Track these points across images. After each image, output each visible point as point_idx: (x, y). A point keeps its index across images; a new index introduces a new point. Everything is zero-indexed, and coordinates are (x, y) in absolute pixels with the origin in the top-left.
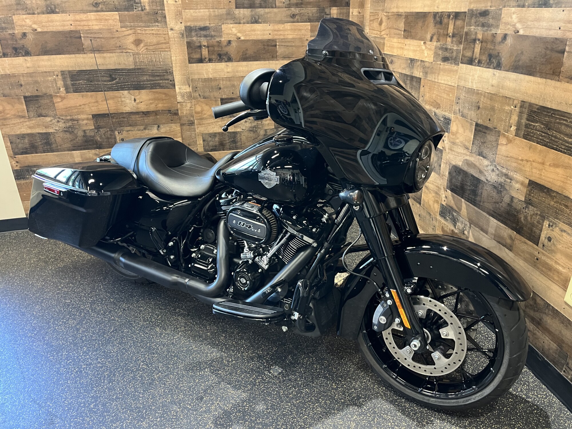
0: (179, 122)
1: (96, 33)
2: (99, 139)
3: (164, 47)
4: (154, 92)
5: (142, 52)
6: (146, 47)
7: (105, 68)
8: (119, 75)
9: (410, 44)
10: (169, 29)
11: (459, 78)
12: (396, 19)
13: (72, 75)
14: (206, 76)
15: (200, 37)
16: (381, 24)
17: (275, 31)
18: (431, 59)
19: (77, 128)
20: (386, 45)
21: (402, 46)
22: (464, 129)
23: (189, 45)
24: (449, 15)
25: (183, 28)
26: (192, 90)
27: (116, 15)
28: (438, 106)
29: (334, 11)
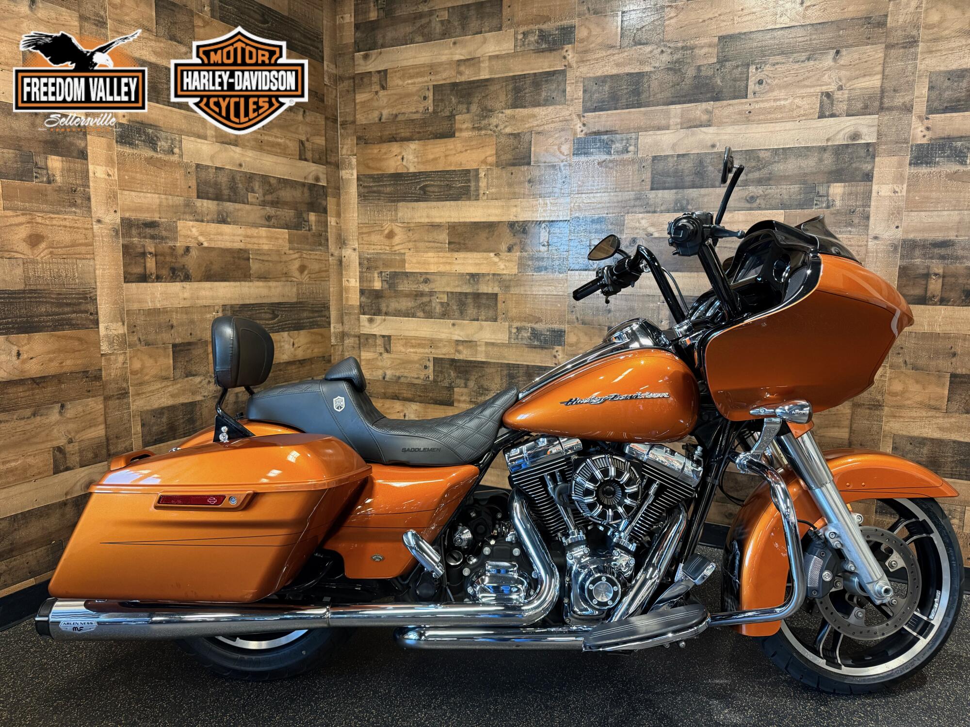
0: (102, 393)
3: (83, 252)
4: (58, 337)
5: (42, 258)
6: (51, 250)
9: (465, 258)
10: (94, 220)
12: (428, 231)
14: (150, 305)
15: (145, 237)
16: (390, 237)
17: (248, 237)
18: (515, 271)
20: (407, 261)
21: (448, 261)
23: (127, 250)
25: (119, 221)
26: (128, 330)
28: (538, 320)
29: (312, 217)
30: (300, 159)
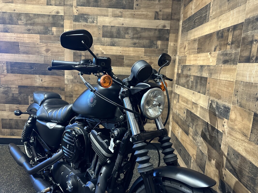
0: (64, 94)
1: (27, 44)
2: (20, 99)
3: (61, 54)
4: (53, 77)
5: (49, 55)
6: (52, 53)
7: (29, 62)
8: (35, 66)
9: (200, 56)
11: (237, 75)
12: (193, 43)
13: (12, 64)
16: (185, 49)
17: (124, 51)
18: (215, 64)
19: (10, 92)
20: (187, 60)
21: (196, 59)
22: (243, 118)
23: (75, 54)
24: (228, 29)
26: (74, 78)
27: (39, 36)
28: (220, 98)
29: (159, 43)
30: (155, 19)
